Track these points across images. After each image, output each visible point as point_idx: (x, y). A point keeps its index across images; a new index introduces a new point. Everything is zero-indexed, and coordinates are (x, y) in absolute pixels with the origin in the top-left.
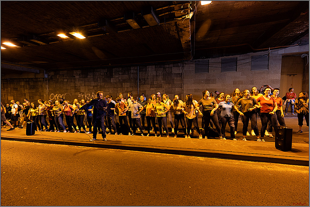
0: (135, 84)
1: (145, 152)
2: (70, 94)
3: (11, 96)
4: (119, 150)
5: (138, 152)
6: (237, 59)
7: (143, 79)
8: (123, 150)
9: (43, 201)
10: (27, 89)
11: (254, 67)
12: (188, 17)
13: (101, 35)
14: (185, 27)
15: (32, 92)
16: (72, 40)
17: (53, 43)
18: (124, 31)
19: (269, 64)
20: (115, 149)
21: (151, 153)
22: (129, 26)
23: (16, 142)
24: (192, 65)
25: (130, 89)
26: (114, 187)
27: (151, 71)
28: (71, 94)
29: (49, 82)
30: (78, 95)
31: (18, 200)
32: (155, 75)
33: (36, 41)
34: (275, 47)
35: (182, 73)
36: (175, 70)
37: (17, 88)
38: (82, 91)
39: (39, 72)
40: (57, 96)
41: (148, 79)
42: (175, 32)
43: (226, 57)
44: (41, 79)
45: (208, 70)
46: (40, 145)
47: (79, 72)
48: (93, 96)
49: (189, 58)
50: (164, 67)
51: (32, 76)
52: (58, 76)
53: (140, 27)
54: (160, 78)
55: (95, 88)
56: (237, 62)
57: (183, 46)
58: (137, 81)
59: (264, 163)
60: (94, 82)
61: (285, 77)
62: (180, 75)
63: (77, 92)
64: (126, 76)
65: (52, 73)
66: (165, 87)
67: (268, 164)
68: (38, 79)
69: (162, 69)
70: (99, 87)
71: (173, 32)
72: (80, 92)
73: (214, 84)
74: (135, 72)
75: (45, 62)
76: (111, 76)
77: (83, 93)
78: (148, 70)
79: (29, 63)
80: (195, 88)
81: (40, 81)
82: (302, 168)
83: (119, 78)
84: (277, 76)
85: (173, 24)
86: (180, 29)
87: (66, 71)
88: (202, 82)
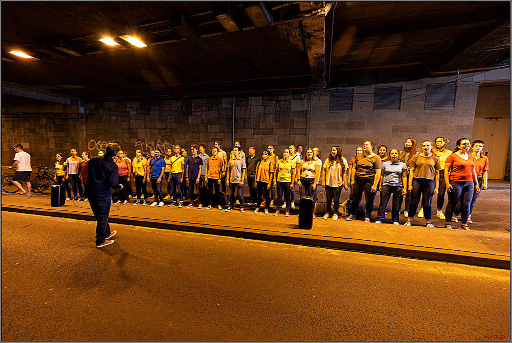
0: (229, 128)
1: (243, 239)
2: (120, 141)
3: (25, 142)
4: (201, 234)
5: (232, 238)
6: (402, 88)
7: (241, 119)
8: (206, 235)
9: (79, 309)
10: (50, 130)
11: (429, 103)
12: (322, 13)
13: (173, 41)
14: (315, 31)
15: (60, 135)
16: (124, 48)
17: (92, 53)
18: (211, 35)
19: (456, 99)
20: (194, 232)
21: (252, 240)
22: (219, 27)
23: (36, 217)
24: (324, 97)
25: (221, 135)
26: (192, 292)
27: (256, 105)
28: (123, 142)
29: (86, 120)
30: (135, 144)
31: (40, 306)
32: (263, 113)
33: (65, 50)
34: (469, 70)
35: (307, 111)
36: (297, 106)
37: (35, 129)
38: (141, 136)
39: (70, 104)
40: (101, 143)
41: (250, 118)
42: (299, 40)
43: (383, 85)
44: (73, 115)
45: (352, 106)
46: (73, 223)
47: (136, 105)
48: (158, 145)
49: (320, 85)
50: (278, 100)
51: (58, 110)
52: (101, 110)
53: (238, 29)
54: (271, 118)
55: (163, 131)
56: (401, 94)
57: (312, 64)
58: (231, 122)
59: (437, 262)
60: (161, 121)
61: (482, 121)
62: (305, 114)
63: (132, 138)
64: (213, 114)
65: (92, 106)
66: (277, 133)
67: (444, 265)
68: (69, 115)
69: (274, 102)
70: (168, 130)
71: (295, 39)
72: (138, 139)
73: (360, 131)
74: (229, 106)
75: (80, 87)
76: (189, 113)
77: (143, 141)
78: (251, 104)
79: (54, 88)
80: (328, 137)
81: (72, 118)
82: (499, 273)
83: (203, 117)
84: (469, 120)
85: (296, 25)
86: (307, 33)
87: (115, 103)
88: (341, 126)
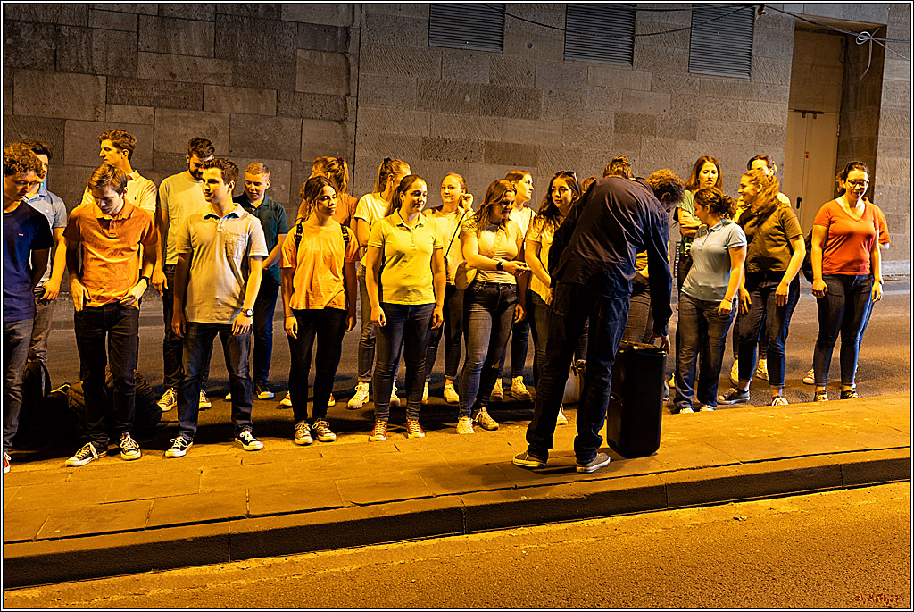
11: (700, 56)
19: (754, 52)
35: (346, 29)
45: (502, 36)
56: (634, 18)
62: (339, 39)
66: (225, 107)
73: (528, 122)
80: (426, 133)
88: (468, 99)
